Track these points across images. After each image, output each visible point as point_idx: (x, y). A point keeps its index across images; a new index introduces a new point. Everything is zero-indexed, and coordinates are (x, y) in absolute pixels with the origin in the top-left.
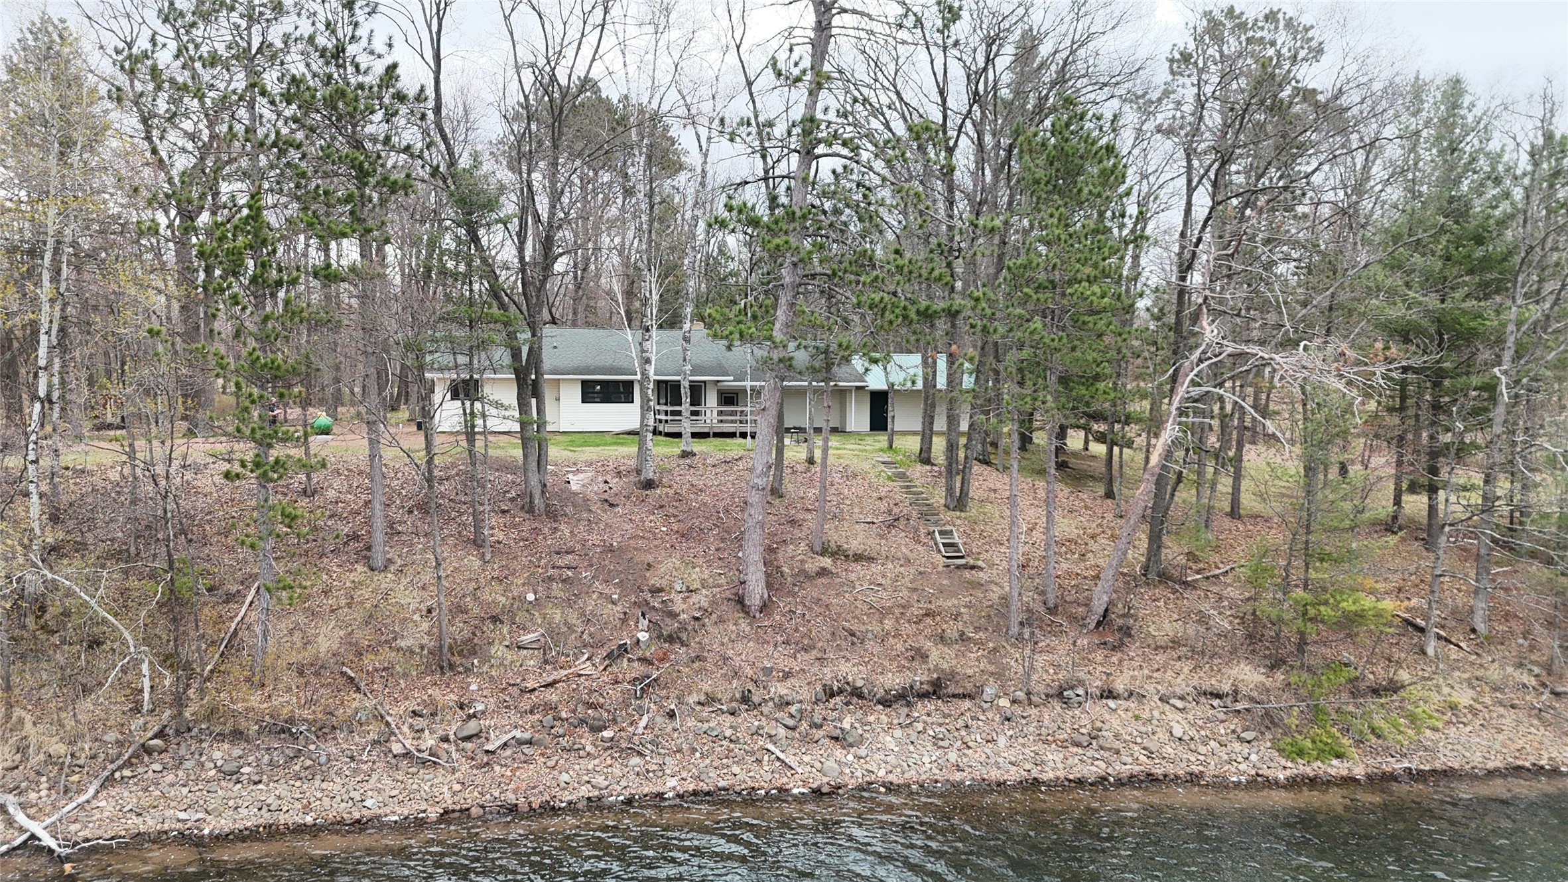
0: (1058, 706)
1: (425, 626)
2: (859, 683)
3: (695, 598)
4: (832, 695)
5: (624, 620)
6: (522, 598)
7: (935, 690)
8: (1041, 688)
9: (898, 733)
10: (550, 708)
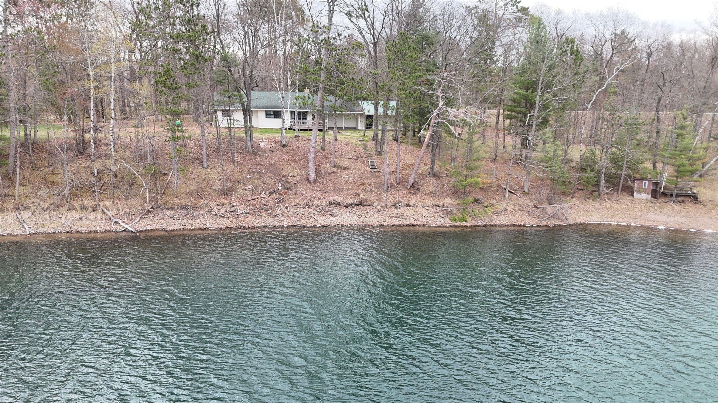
0: (393, 208)
1: (219, 183)
2: (339, 201)
3: (295, 178)
4: (331, 204)
5: (275, 184)
6: (246, 177)
7: (361, 204)
8: (390, 204)
9: (348, 214)
10: (253, 205)
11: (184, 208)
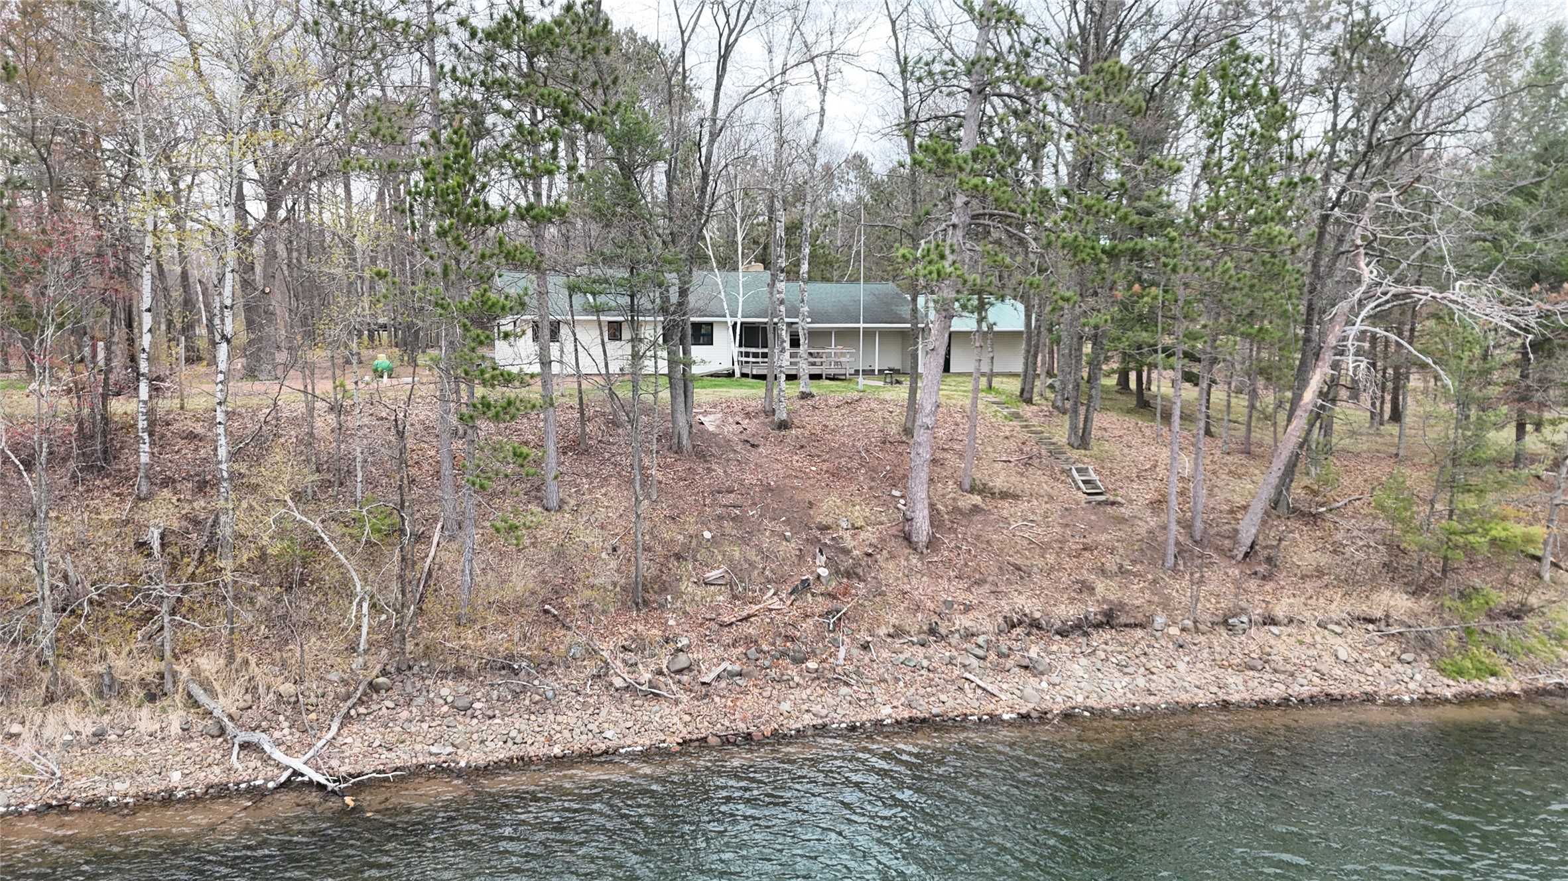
0: (1224, 633)
1: (613, 564)
2: (1037, 615)
3: (863, 535)
4: (1013, 626)
5: (801, 557)
6: (698, 535)
7: (1108, 620)
8: (1207, 617)
9: (1083, 661)
10: (750, 641)
11: (507, 667)
